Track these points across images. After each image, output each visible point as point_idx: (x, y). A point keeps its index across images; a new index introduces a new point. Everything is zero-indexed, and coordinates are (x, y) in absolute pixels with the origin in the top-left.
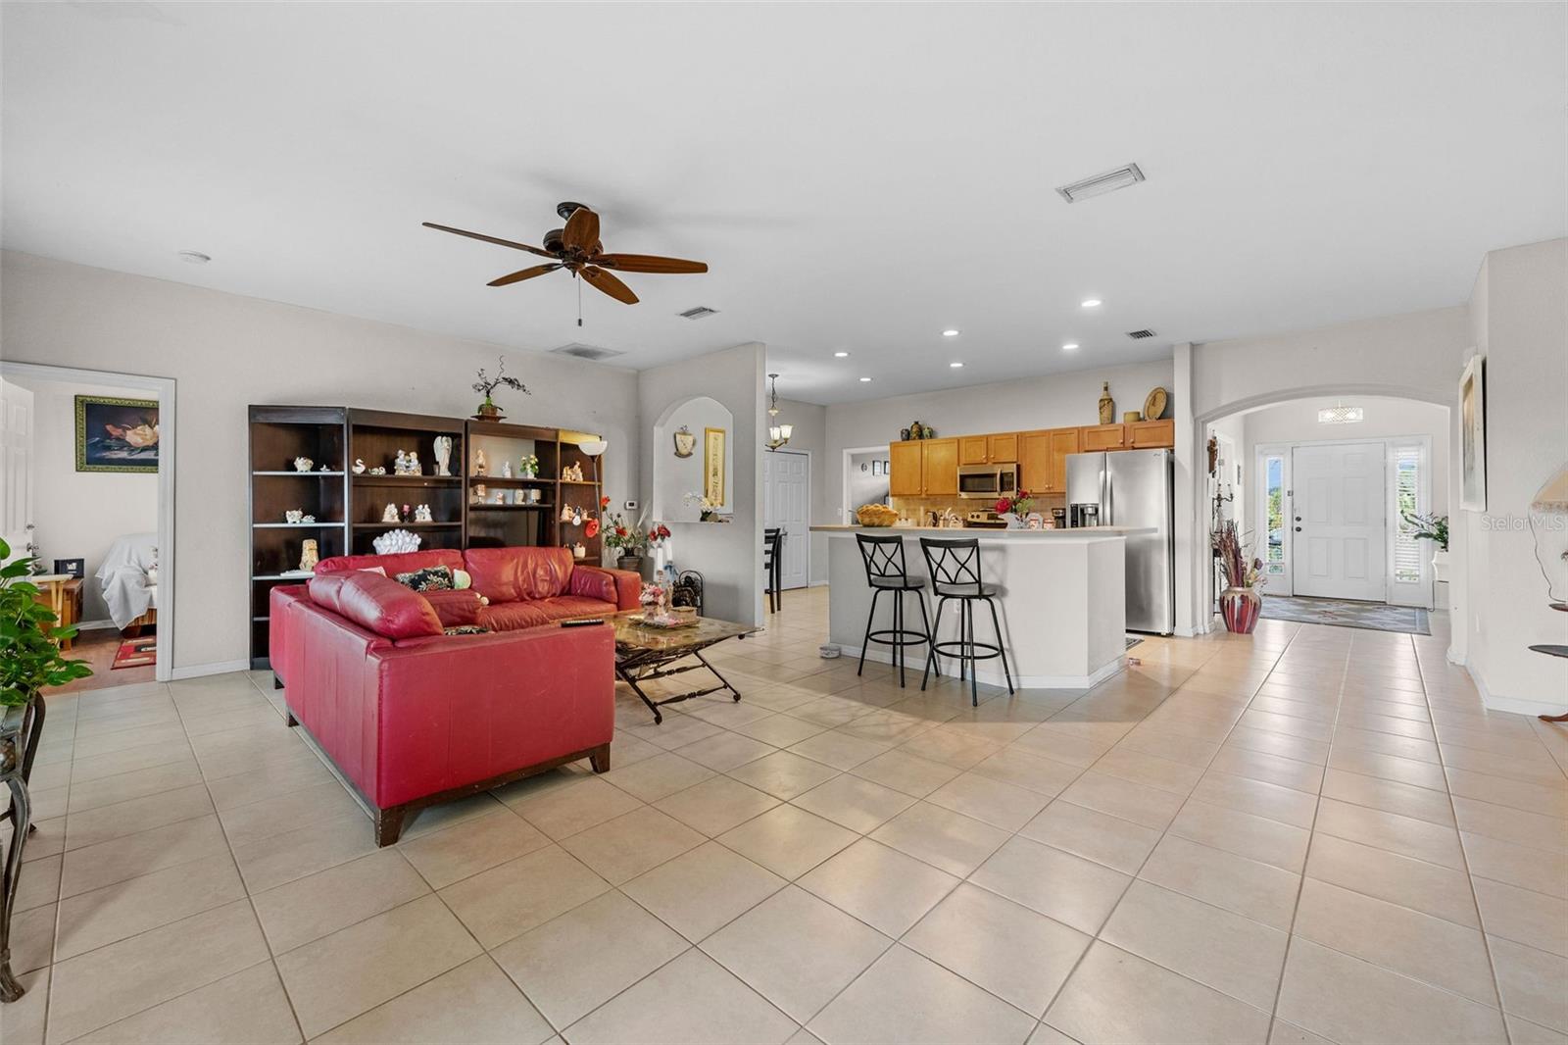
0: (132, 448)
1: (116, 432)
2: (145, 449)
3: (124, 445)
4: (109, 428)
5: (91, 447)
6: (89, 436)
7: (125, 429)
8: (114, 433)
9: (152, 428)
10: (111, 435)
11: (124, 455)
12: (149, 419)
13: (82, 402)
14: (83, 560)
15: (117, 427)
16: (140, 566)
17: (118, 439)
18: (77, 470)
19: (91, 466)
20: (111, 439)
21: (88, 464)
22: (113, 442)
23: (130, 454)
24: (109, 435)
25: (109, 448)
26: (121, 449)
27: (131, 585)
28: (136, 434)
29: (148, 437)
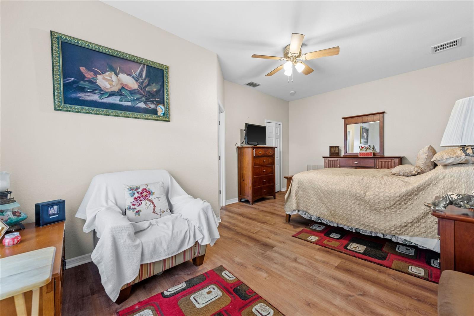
0: (102, 93)
1: (89, 75)
2: (112, 94)
3: (96, 88)
4: (83, 69)
5: (67, 87)
6: (65, 75)
7: (96, 73)
8: (86, 75)
9: (117, 75)
10: (84, 77)
11: (95, 97)
12: (114, 66)
13: (58, 38)
14: (63, 202)
15: (89, 69)
16: (117, 205)
17: (90, 81)
18: (55, 109)
19: (68, 106)
20: (85, 81)
21: (65, 103)
22: (86, 84)
23: (100, 97)
24: (82, 77)
25: (82, 90)
26: (93, 91)
27: (122, 241)
28: (104, 79)
29: (114, 83)
